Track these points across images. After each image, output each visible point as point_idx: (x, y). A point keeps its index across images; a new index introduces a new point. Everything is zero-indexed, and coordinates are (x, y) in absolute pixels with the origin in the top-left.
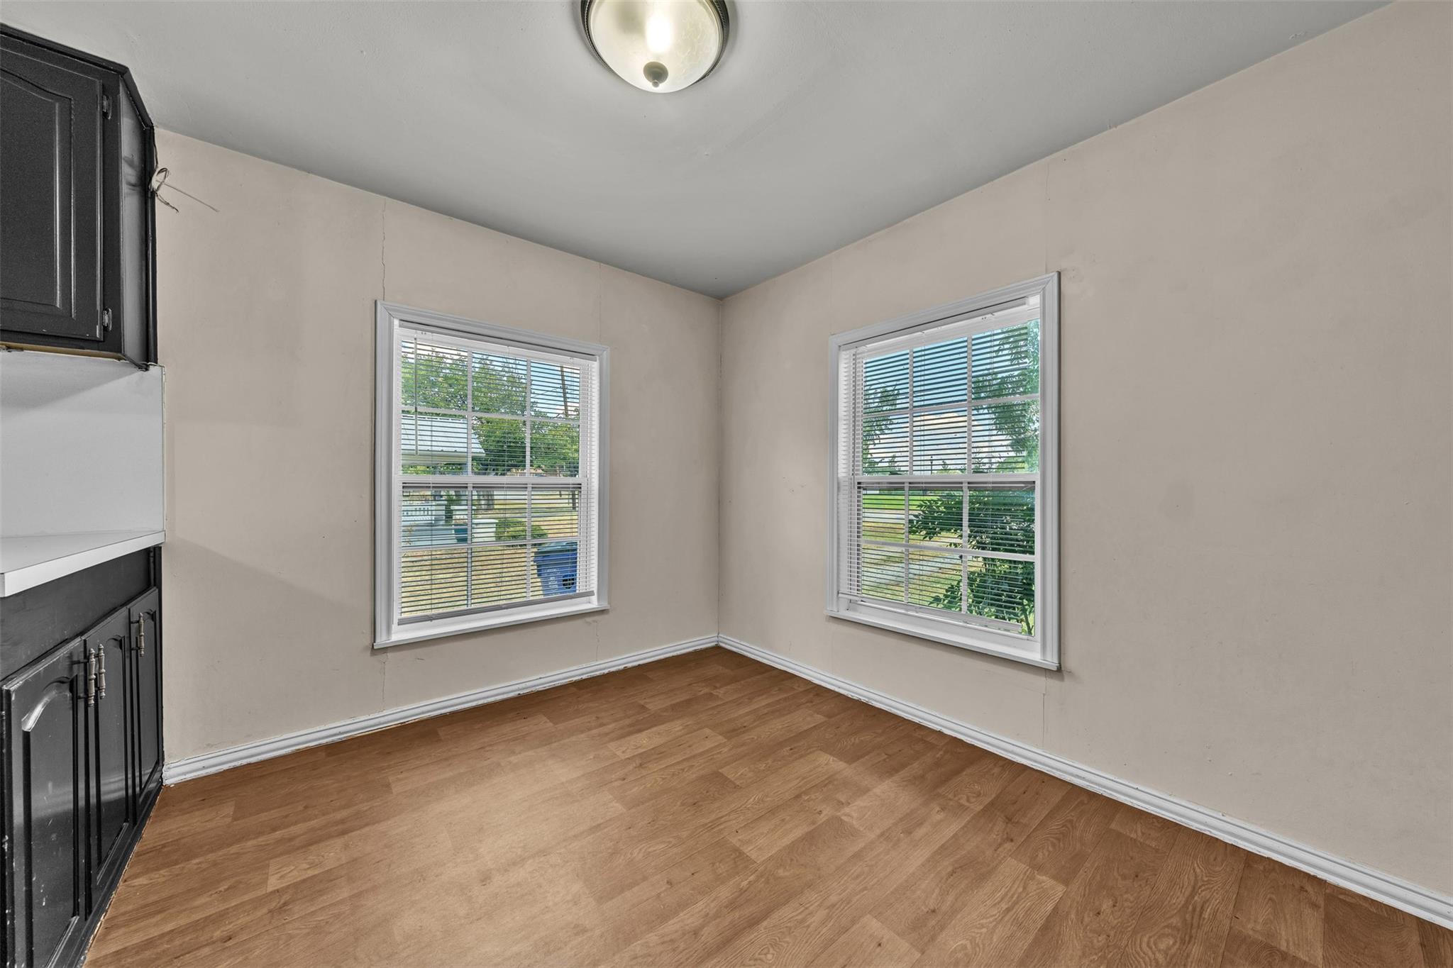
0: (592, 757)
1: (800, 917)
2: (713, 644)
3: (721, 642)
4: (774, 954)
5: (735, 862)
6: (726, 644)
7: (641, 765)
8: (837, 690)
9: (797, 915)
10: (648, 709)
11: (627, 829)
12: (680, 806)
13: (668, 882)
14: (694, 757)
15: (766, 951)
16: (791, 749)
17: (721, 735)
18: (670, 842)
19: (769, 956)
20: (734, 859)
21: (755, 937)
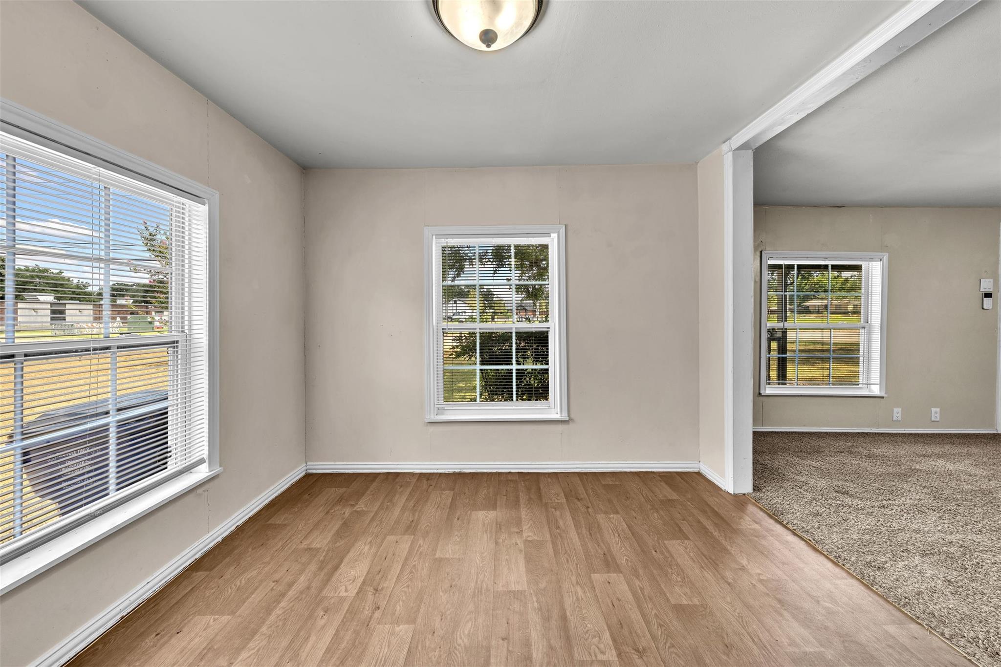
0: (322, 613)
1: (575, 598)
2: (303, 474)
3: (310, 469)
4: (588, 623)
5: (517, 599)
6: (316, 469)
7: (376, 590)
8: (436, 471)
9: (573, 599)
10: (318, 550)
11: (433, 635)
12: (445, 595)
13: (503, 640)
14: (406, 559)
15: (585, 625)
16: (458, 519)
17: (404, 534)
18: (470, 619)
19: (589, 625)
20: (514, 598)
21: (573, 623)
